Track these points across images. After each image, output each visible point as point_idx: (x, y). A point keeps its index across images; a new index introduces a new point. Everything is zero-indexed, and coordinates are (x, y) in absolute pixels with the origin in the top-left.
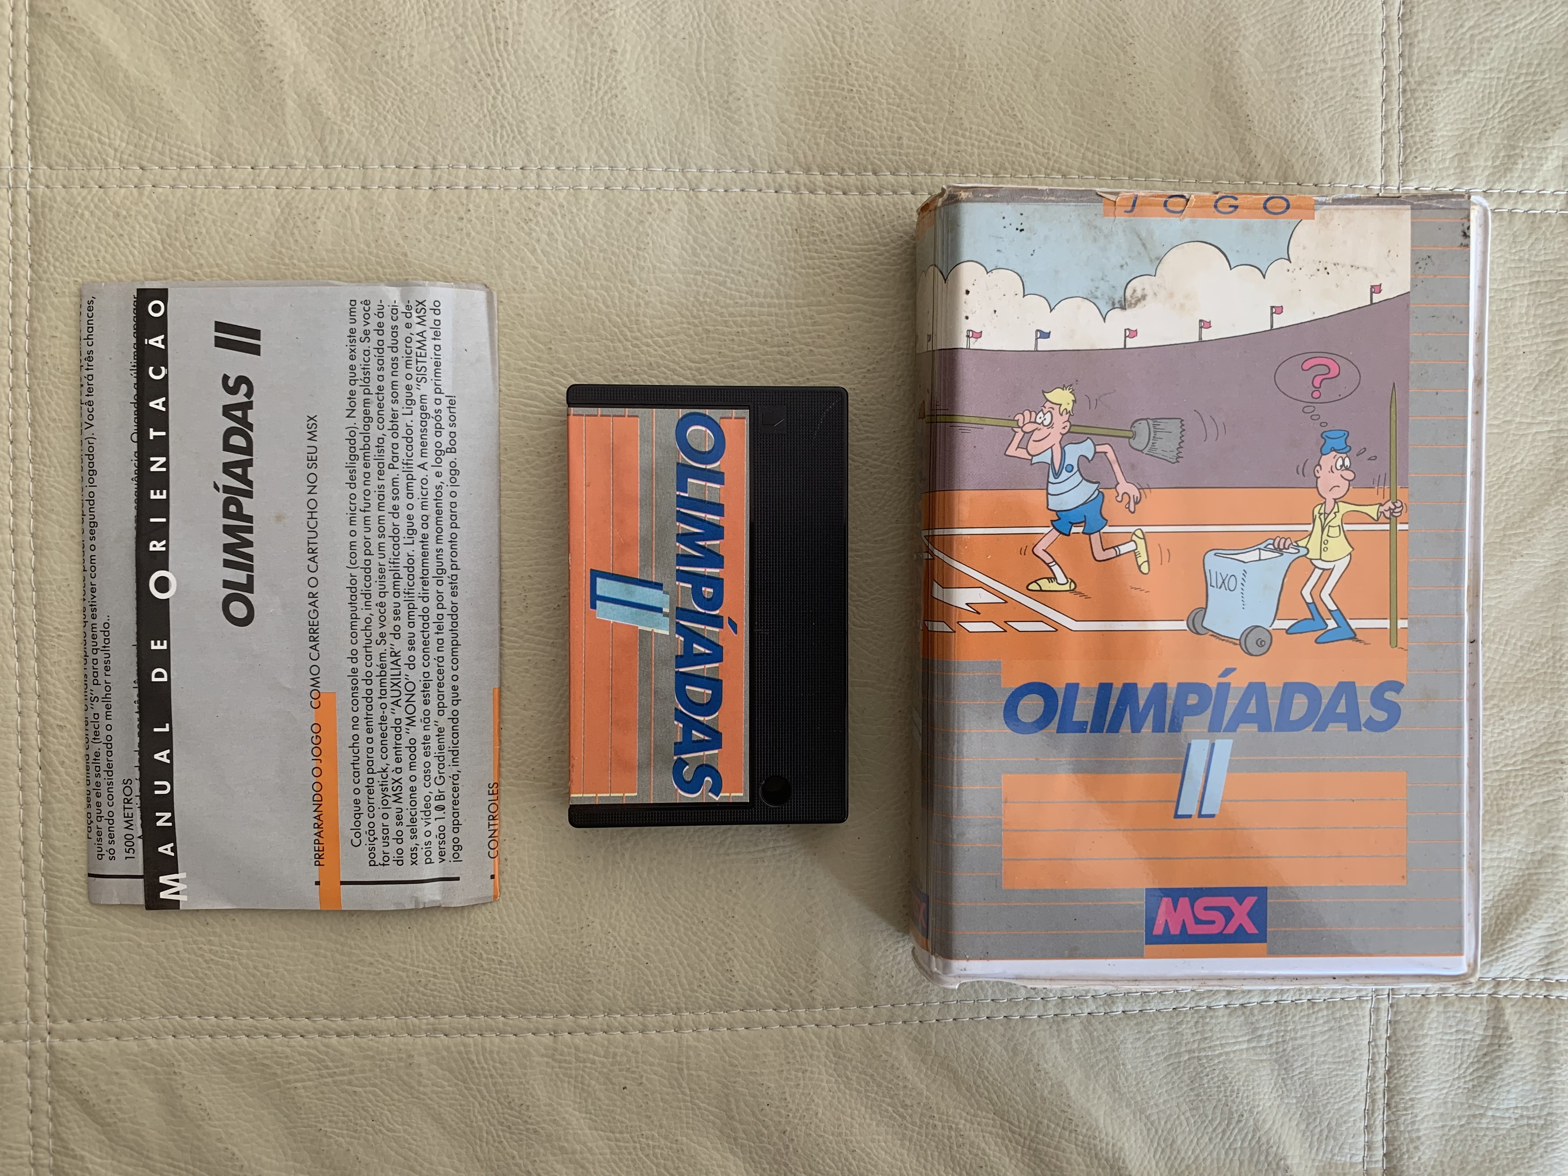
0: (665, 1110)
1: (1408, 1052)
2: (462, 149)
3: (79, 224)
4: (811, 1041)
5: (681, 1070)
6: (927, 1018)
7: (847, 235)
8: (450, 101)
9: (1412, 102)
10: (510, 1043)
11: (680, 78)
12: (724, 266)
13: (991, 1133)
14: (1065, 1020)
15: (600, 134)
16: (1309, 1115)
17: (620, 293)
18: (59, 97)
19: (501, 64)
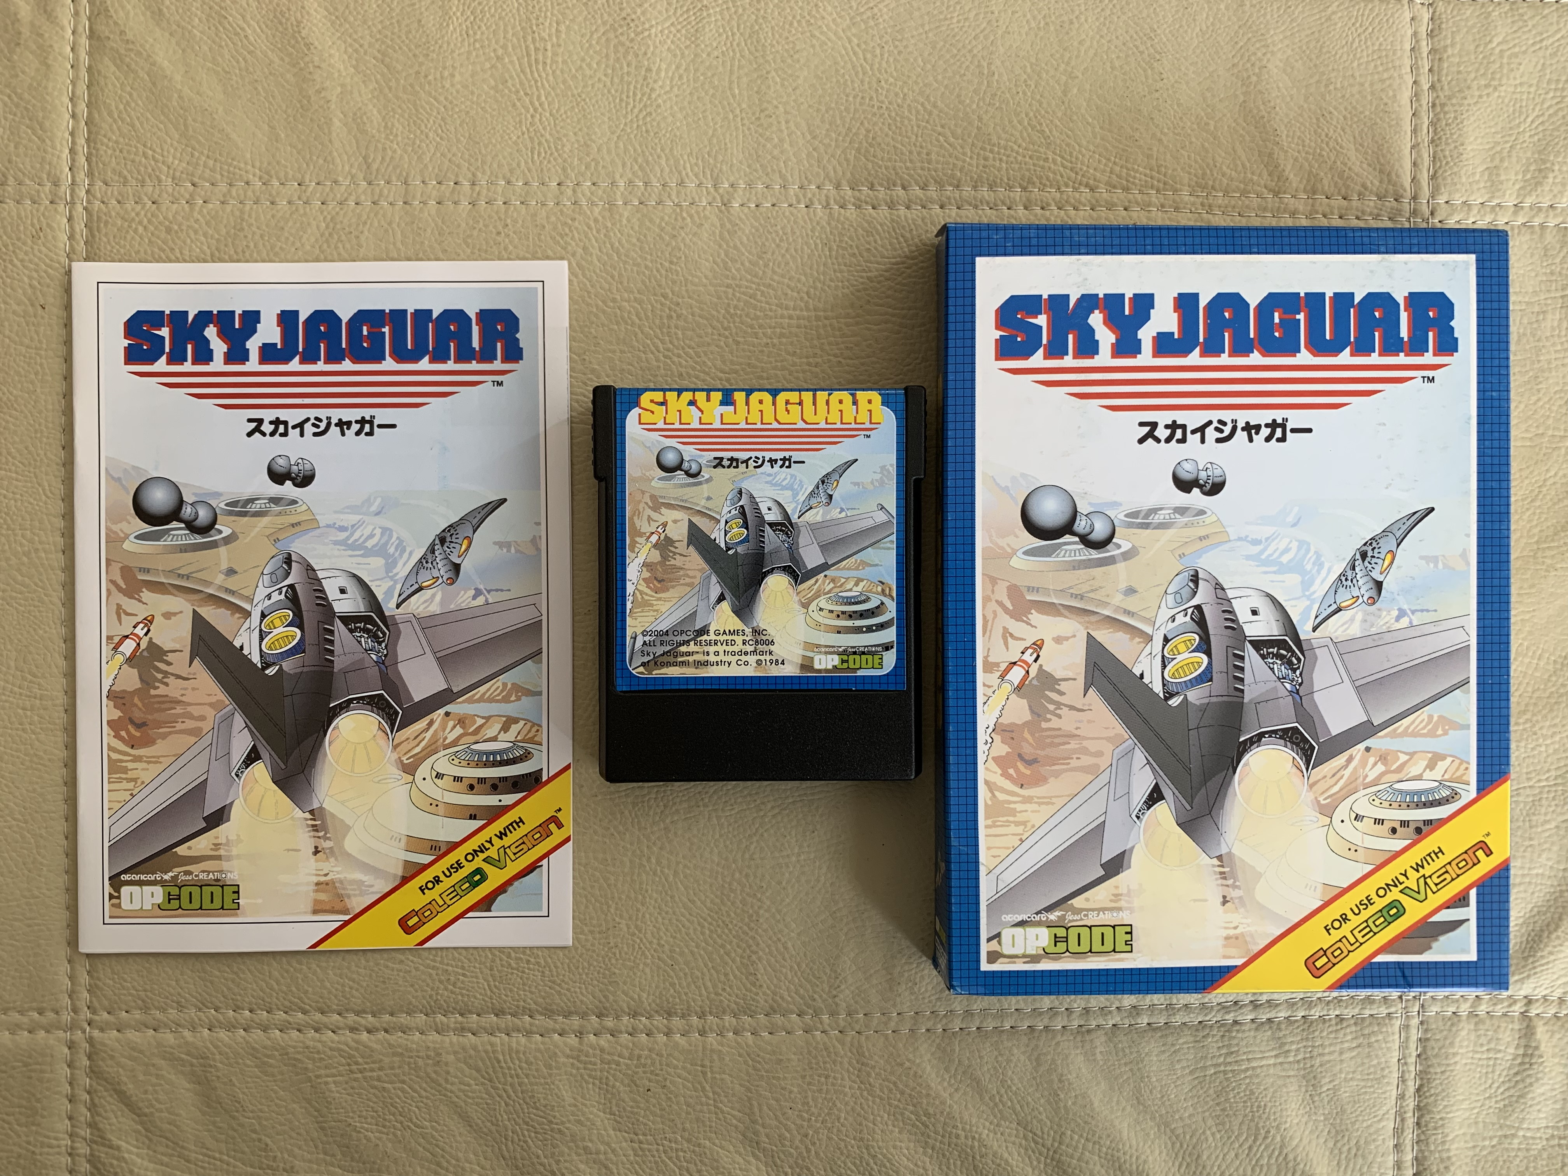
0: (688, 1113)
1: (1439, 1070)
2: (500, 166)
3: (133, 238)
4: (834, 1047)
5: (704, 1073)
6: (950, 1026)
7: (876, 249)
8: (489, 120)
9: (1442, 115)
10: (536, 1044)
11: (713, 95)
12: (755, 280)
13: (1014, 1143)
14: (1089, 1031)
15: (635, 150)
16: (1337, 1132)
17: (652, 306)
18: (116, 116)
19: (539, 84)
